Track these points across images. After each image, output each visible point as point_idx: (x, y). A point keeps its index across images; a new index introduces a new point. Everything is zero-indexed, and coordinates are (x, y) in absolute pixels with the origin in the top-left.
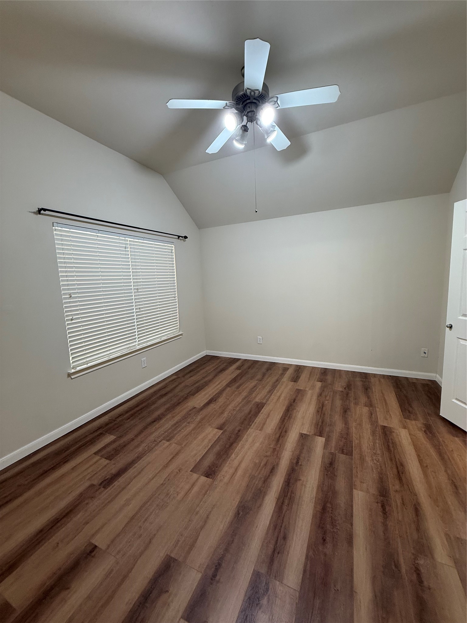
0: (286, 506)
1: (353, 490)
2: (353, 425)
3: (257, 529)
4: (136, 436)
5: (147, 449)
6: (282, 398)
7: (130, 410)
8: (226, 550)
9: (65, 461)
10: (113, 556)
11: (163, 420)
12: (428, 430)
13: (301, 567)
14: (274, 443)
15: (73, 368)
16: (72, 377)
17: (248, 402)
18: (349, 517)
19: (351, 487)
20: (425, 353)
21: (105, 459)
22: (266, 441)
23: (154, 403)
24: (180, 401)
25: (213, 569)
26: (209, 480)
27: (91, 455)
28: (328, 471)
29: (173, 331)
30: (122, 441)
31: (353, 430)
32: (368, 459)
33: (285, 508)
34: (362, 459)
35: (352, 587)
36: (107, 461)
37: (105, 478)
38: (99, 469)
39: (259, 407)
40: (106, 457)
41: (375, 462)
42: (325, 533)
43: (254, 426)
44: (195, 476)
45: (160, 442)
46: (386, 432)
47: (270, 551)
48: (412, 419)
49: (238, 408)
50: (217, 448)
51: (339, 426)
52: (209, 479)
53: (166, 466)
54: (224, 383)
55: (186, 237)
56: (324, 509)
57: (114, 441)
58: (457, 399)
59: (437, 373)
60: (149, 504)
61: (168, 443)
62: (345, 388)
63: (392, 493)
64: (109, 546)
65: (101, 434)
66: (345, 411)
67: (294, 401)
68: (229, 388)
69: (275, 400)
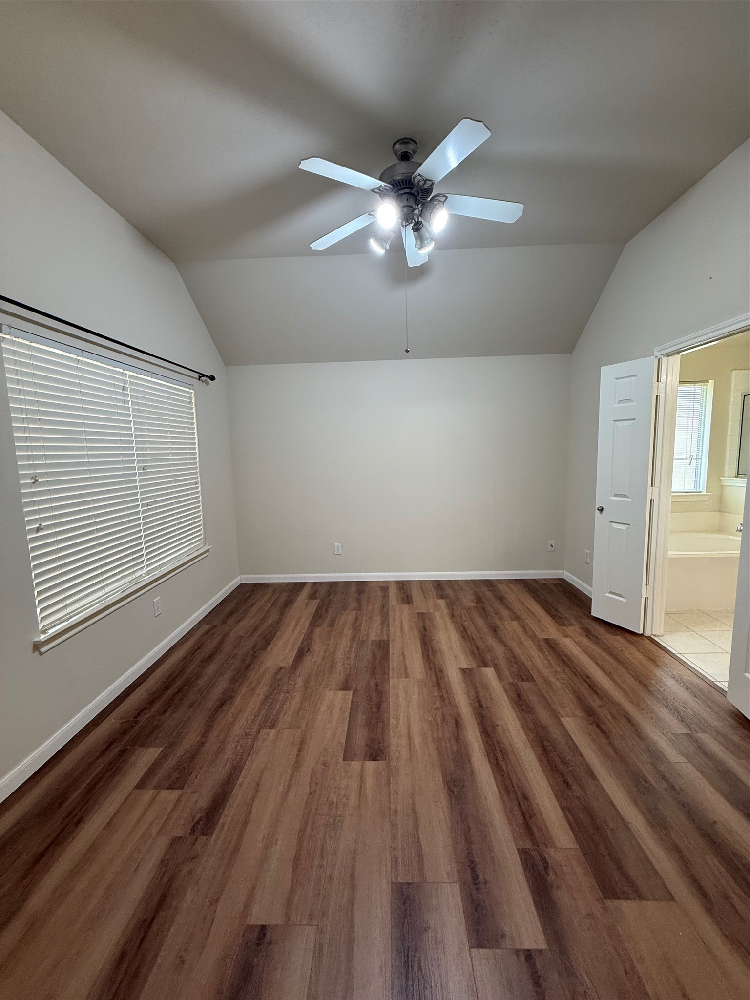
0: (503, 761)
1: (560, 719)
2: (514, 645)
3: (488, 801)
4: (203, 736)
5: (241, 751)
6: (406, 629)
7: (158, 698)
8: (469, 841)
9: (75, 820)
10: (306, 925)
11: (239, 698)
12: (588, 633)
13: (564, 822)
14: (436, 689)
15: (44, 632)
16: (43, 650)
17: (362, 643)
18: (575, 749)
19: (556, 716)
20: (552, 546)
21: (170, 791)
22: (425, 690)
23: (198, 676)
24: (247, 662)
25: (469, 872)
26: (381, 764)
27: (130, 794)
28: (521, 705)
29: (196, 544)
30: (180, 751)
31: (518, 651)
32: (553, 679)
33: (503, 763)
34: (546, 681)
35: (622, 819)
36: (176, 793)
37: (193, 820)
38: (169, 810)
39: (383, 647)
40: (167, 786)
41: (562, 681)
42: (563, 776)
43: (393, 673)
44: (355, 765)
45: (258, 734)
46: (551, 645)
47: (520, 820)
48: (568, 625)
49: (353, 655)
50: (361, 718)
51: (499, 651)
52: (379, 762)
53: (297, 765)
54: (305, 623)
55: (212, 378)
56: (545, 749)
57: (163, 757)
58: (611, 593)
59: (563, 569)
60: (309, 828)
61: (273, 733)
62: (476, 602)
63: (598, 710)
64: (288, 917)
65: (124, 751)
66: (495, 630)
67: (425, 629)
68: (318, 629)
69: (399, 634)
